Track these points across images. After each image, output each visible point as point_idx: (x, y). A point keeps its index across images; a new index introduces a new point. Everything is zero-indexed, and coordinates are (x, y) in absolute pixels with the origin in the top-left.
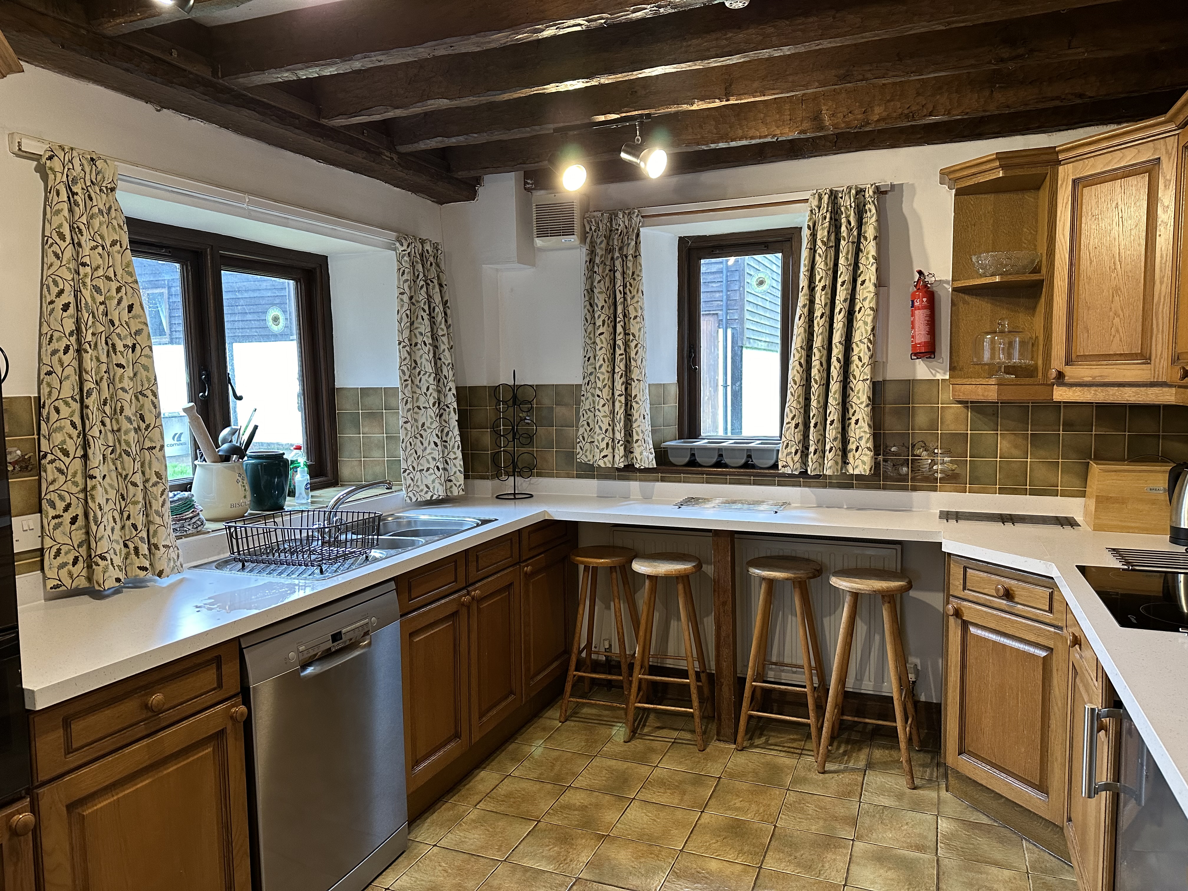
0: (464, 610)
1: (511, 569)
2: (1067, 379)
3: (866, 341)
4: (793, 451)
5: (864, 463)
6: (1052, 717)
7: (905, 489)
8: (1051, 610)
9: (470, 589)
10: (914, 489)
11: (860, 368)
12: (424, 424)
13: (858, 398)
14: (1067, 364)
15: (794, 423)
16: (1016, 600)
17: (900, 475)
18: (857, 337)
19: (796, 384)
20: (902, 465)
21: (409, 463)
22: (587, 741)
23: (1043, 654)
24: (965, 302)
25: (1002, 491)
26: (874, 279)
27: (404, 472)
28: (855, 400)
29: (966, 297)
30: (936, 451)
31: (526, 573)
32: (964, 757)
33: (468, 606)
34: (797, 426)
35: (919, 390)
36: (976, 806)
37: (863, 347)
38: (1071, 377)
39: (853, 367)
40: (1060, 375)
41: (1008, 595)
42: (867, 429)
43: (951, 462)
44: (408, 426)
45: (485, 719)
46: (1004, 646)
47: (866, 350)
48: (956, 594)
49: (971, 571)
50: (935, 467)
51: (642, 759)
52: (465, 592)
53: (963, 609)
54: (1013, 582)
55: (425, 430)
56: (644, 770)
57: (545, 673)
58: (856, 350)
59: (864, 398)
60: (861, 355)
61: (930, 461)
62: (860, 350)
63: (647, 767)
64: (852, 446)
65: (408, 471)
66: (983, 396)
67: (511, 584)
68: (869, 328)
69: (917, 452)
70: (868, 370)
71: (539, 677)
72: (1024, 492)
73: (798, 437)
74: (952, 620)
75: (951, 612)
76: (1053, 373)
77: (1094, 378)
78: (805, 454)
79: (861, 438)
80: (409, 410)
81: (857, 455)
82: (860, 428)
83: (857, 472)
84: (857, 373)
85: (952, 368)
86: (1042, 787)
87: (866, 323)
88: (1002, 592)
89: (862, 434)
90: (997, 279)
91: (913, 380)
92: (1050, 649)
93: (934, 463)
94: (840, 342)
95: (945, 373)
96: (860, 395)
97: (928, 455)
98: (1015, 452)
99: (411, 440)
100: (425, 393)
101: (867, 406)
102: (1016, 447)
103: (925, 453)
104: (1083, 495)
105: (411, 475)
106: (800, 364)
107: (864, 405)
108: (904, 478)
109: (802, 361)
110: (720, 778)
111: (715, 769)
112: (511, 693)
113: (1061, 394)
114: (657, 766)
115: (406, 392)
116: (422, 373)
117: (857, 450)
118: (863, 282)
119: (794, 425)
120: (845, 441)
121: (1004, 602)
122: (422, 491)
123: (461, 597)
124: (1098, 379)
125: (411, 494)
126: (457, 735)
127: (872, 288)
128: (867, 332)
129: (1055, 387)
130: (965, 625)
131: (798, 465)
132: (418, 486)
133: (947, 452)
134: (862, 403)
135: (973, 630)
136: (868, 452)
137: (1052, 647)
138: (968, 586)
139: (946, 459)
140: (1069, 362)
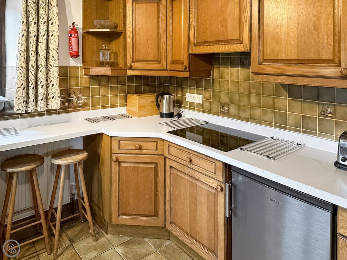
2: (133, 68)
3: (56, 49)
4: (22, 102)
5: (57, 103)
7: (67, 112)
8: (157, 150)
10: (71, 112)
11: (54, 61)
13: (53, 74)
15: (22, 87)
16: (143, 149)
18: (51, 47)
19: (22, 68)
20: (66, 102)
24: (88, 37)
25: (102, 108)
26: (57, 23)
28: (51, 75)
29: (88, 35)
30: (79, 95)
32: (120, 217)
34: (24, 89)
35: (72, 70)
37: (55, 52)
38: (134, 67)
39: (50, 60)
40: (131, 66)
41: (140, 148)
46: (138, 167)
47: (56, 53)
48: (115, 152)
49: (122, 142)
50: (79, 102)
53: (118, 157)
58: (51, 53)
59: (56, 75)
60: (54, 55)
61: (77, 99)
62: (53, 54)
64: (51, 96)
66: (105, 73)
68: (57, 44)
69: (72, 96)
70: (57, 62)
72: (108, 107)
73: (25, 94)
74: (113, 163)
75: (115, 159)
76: (128, 65)
77: (143, 67)
78: (27, 102)
79: (55, 93)
81: (53, 100)
82: (55, 88)
83: (53, 108)
84: (52, 63)
85: (84, 62)
86: (155, 215)
87: (55, 42)
88: (138, 147)
89: (56, 91)
91: (69, 67)
92: (156, 164)
93: (78, 100)
94: (45, 49)
95: (81, 64)
96: (54, 73)
97: (76, 97)
98: (106, 93)
101: (58, 78)
102: (106, 91)
103: (75, 96)
104: (125, 106)
107: (57, 77)
108: (67, 108)
109: (25, 57)
113: (130, 73)
117: (53, 97)
118: (52, 24)
119: (22, 89)
120: (47, 94)
121: (139, 151)
124: (144, 68)
127: (57, 27)
128: (56, 45)
129: (127, 70)
130: (120, 163)
133: (83, 95)
134: (55, 77)
135: (123, 165)
136: (59, 99)
137: (158, 162)
138: (121, 147)
139: (83, 98)
140: (133, 62)
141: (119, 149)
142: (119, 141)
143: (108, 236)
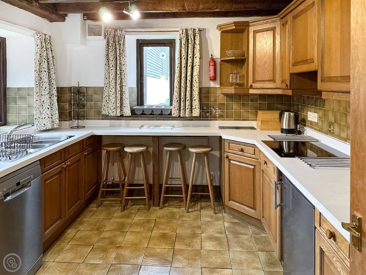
0: (64, 170)
1: (80, 154)
2: (253, 87)
3: (197, 75)
4: (176, 109)
5: (197, 112)
6: (256, 186)
7: (208, 120)
8: (254, 154)
9: (66, 162)
10: (211, 120)
11: (196, 83)
12: (43, 101)
13: (195, 93)
14: (253, 83)
15: (176, 100)
16: (244, 152)
17: (206, 116)
18: (194, 74)
19: (177, 88)
20: (207, 113)
21: (38, 116)
22: (107, 213)
23: (253, 167)
24: (224, 64)
25: (235, 120)
26: (199, 57)
27: (36, 119)
28: (194, 93)
29: (224, 63)
30: (216, 109)
31: (85, 155)
32: (231, 202)
33: (65, 169)
34: (177, 101)
35: (212, 90)
36: (234, 217)
37: (196, 77)
38: (254, 86)
39: (194, 83)
40: (251, 86)
41: (242, 150)
42: (198, 102)
43: (221, 111)
44: (37, 102)
45: (70, 210)
46: (241, 166)
47: (197, 78)
48: (226, 151)
49: (231, 144)
50: (216, 113)
51: (128, 217)
52: (64, 163)
53: (229, 156)
54: (244, 146)
55: (44, 103)
56: (129, 221)
57: (91, 191)
58: (194, 78)
59: (197, 93)
60: (196, 79)
61: (215, 112)
62: (196, 78)
63: (130, 220)
64: (193, 107)
65: (37, 119)
66: (230, 92)
67: (80, 159)
68: (198, 71)
69: (211, 109)
70: (198, 84)
71: (89, 192)
72: (240, 120)
73: (178, 105)
74: (225, 159)
75: (226, 157)
76: (249, 85)
77: (261, 86)
78: (180, 111)
79: (196, 105)
80: (38, 96)
81: (195, 110)
82: (196, 102)
83: (195, 115)
84: (195, 85)
85: (221, 84)
86: (254, 208)
87: (197, 70)
88: (240, 150)
89: (197, 104)
90: (234, 58)
91: (210, 87)
92: (255, 166)
93: (216, 112)
94: (190, 75)
95: (218, 85)
97: (214, 110)
98: (238, 108)
99: (38, 107)
100: (44, 90)
101: (198, 95)
102: (238, 107)
103: (213, 109)
104: (256, 120)
105: (38, 120)
106: (178, 82)
107: (197, 95)
108: (208, 117)
109: (179, 81)
110: (156, 219)
111: (153, 217)
112: (79, 199)
113: (251, 91)
114: (134, 219)
115: (37, 89)
116: (43, 82)
117: (195, 108)
118: (196, 57)
119: (176, 101)
120: (191, 106)
121: (241, 152)
122: (42, 126)
123: (63, 165)
124: (261, 87)
125: (38, 128)
126: (60, 218)
127: (199, 59)
128: (197, 72)
129: (250, 89)
130: (230, 160)
131: (178, 113)
132: (41, 125)
133: (219, 109)
134: (196, 94)
135: (232, 162)
136: (198, 109)
137: (255, 165)
138: (230, 148)
139: (219, 111)
140: (253, 82)
141: (229, 149)
142: (229, 143)
143: (225, 215)
